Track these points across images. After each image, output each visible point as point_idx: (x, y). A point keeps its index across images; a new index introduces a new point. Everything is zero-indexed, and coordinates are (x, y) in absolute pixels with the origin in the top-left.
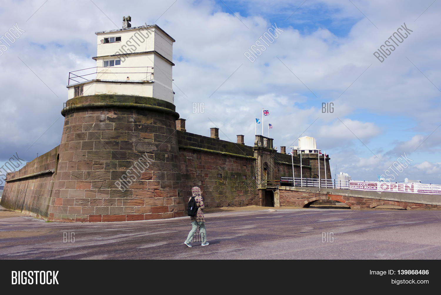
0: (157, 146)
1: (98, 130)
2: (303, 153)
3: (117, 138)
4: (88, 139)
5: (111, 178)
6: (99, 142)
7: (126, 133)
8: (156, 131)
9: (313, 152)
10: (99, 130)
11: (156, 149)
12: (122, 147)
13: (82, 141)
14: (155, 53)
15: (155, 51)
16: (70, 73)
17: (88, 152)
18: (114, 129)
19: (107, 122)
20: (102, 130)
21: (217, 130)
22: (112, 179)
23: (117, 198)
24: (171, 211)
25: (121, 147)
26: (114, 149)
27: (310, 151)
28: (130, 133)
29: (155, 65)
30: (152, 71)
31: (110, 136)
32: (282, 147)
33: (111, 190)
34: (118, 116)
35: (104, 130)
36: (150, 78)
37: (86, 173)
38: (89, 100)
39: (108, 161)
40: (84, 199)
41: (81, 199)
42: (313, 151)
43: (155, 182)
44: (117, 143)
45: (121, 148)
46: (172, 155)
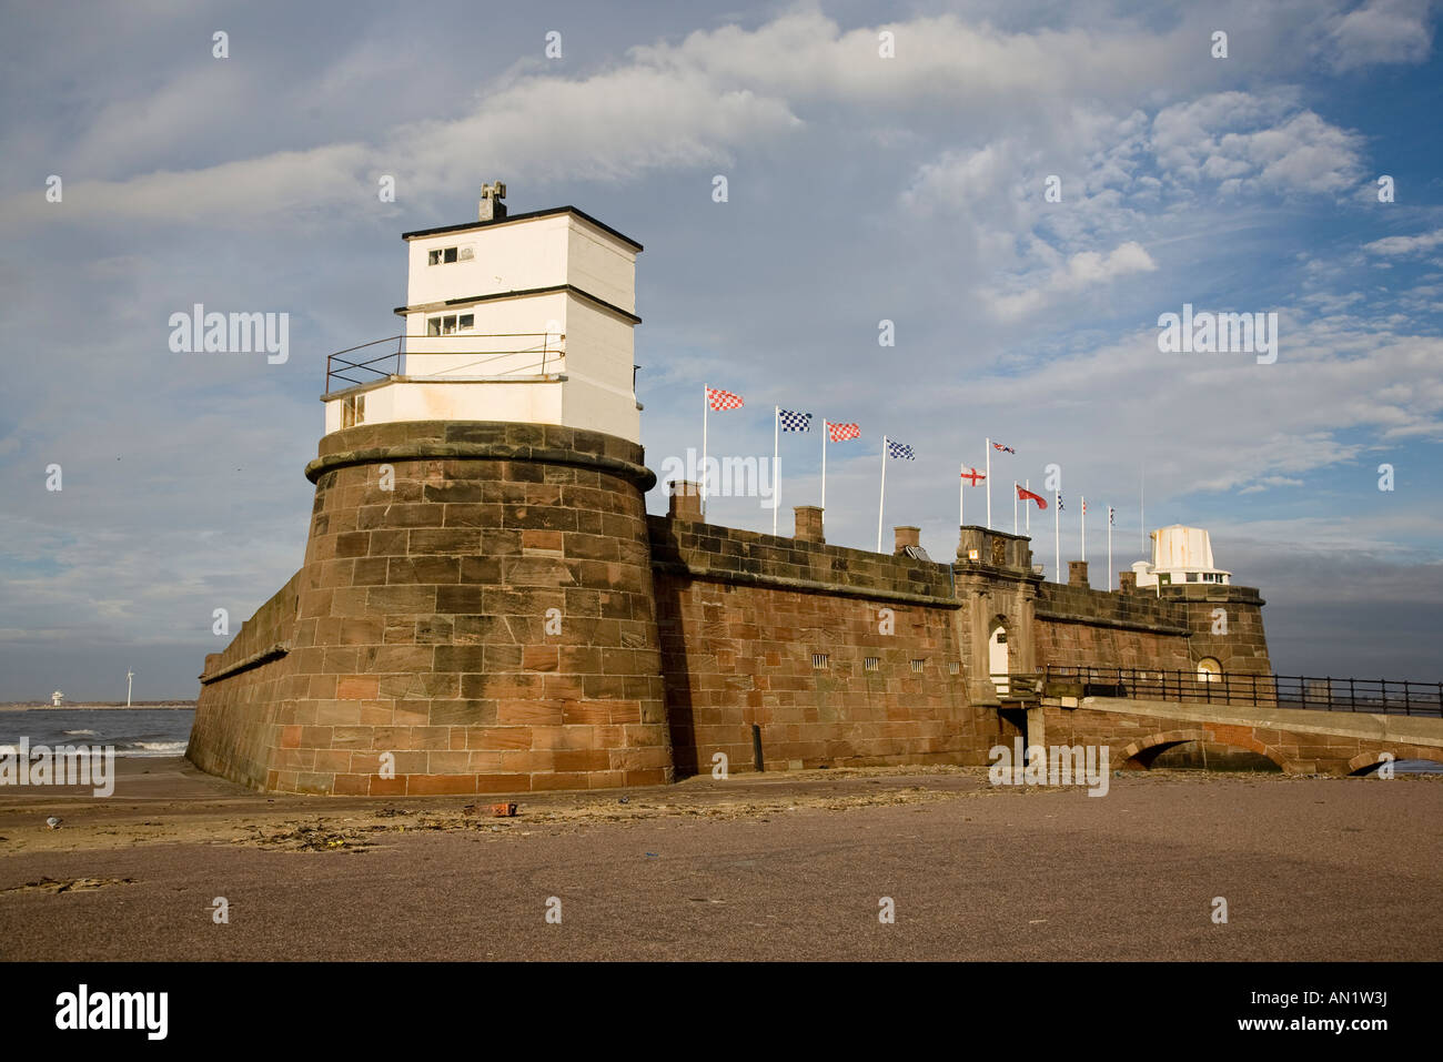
0: (574, 571)
1: (398, 525)
2: (1165, 582)
3: (456, 549)
4: (372, 553)
5: (435, 665)
6: (403, 560)
7: (479, 533)
8: (572, 526)
9: (1201, 581)
10: (403, 525)
11: (570, 578)
12: (468, 573)
13: (355, 559)
14: (570, 289)
15: (571, 287)
16: (329, 357)
17: (370, 589)
18: (446, 521)
19: (426, 501)
20: (411, 525)
21: (815, 513)
22: (436, 670)
23: (450, 726)
24: (618, 768)
25: (463, 575)
26: (443, 581)
27: (1192, 577)
28: (491, 533)
29: (568, 327)
30: (561, 346)
31: (434, 541)
32: (1074, 565)
33: (434, 702)
34: (457, 483)
35: (416, 525)
36: (556, 367)
37: (365, 652)
38: (376, 437)
39: (427, 617)
40: (358, 728)
41: (352, 728)
42: (1200, 577)
43: (567, 677)
44: (453, 564)
45: (466, 579)
46: (626, 597)
